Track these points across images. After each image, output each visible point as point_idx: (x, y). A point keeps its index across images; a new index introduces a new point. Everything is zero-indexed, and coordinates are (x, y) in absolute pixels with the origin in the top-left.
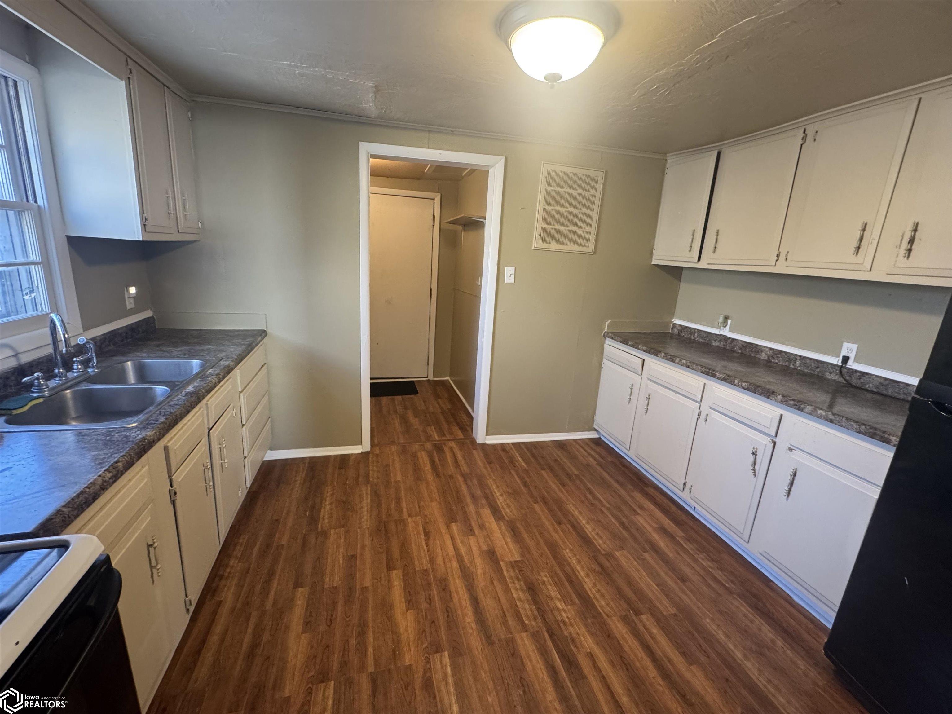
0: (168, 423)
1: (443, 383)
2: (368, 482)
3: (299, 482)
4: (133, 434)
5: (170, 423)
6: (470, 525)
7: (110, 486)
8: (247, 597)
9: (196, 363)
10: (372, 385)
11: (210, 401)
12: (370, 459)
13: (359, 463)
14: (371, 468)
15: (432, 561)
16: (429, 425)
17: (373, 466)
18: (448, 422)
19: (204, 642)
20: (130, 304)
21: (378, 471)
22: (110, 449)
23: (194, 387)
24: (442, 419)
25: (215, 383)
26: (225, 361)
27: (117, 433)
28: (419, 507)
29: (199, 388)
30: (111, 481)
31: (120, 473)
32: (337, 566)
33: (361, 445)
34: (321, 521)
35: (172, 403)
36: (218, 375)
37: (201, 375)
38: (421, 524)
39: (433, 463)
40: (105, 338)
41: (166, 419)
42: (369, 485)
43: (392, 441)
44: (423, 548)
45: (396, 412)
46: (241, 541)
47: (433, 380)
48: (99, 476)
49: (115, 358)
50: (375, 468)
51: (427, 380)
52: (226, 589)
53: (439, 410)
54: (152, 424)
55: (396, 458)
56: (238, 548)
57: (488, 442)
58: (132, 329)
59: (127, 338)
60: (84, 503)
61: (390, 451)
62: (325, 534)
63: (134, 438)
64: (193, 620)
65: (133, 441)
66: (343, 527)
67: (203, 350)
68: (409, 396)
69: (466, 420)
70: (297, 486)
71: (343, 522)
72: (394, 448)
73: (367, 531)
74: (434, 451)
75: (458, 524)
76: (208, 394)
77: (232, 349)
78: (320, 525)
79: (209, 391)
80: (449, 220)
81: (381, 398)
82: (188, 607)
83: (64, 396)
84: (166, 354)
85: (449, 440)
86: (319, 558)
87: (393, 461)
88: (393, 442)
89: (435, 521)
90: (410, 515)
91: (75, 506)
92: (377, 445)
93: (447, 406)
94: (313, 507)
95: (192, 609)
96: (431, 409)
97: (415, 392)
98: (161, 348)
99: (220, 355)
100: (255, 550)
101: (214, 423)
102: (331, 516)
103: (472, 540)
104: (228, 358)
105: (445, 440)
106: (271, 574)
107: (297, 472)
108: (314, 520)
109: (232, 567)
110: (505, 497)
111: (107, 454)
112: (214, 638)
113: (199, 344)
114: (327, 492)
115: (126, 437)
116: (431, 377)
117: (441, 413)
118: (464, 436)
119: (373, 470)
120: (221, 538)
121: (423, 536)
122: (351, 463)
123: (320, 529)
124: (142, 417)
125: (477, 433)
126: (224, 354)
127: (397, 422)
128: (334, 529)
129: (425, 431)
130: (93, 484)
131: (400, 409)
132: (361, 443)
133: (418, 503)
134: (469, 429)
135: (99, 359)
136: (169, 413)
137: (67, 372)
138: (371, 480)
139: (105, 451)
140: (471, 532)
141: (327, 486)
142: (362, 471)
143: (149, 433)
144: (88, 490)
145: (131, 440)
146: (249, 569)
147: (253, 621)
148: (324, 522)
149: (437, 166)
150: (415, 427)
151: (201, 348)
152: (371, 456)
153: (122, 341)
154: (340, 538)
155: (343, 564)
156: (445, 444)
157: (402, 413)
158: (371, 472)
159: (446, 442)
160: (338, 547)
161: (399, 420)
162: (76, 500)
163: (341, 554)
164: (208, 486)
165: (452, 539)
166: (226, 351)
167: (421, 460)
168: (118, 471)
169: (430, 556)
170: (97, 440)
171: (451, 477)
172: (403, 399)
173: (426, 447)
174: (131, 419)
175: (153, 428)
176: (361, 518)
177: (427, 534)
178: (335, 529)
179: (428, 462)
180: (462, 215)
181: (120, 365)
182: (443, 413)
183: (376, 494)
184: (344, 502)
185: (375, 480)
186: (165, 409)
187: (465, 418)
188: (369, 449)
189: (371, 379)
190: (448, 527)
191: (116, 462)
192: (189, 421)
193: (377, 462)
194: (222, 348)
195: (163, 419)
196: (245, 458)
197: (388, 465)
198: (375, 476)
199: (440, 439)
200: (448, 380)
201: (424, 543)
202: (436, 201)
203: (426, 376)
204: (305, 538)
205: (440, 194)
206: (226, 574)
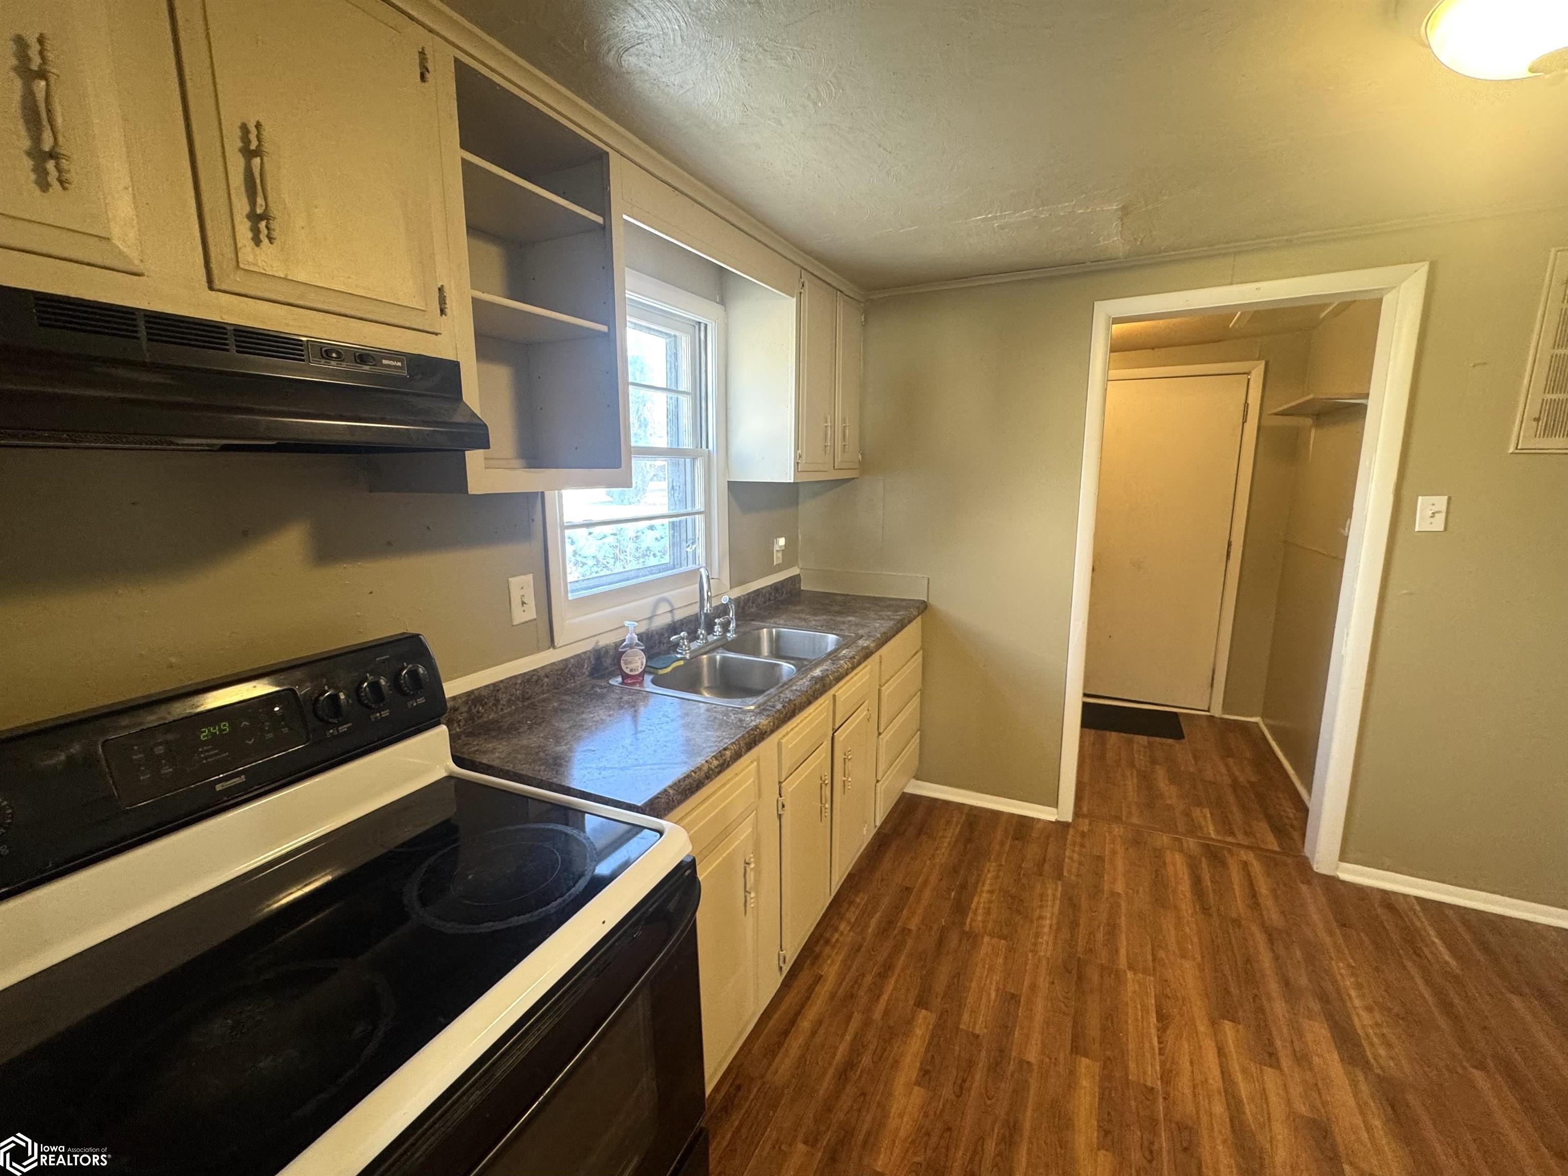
0: (784, 713)
1: (1244, 728)
2: (1060, 876)
3: (949, 839)
4: (748, 719)
5: (786, 714)
6: (1271, 1043)
7: (716, 777)
8: (852, 987)
9: (831, 639)
10: (1085, 706)
11: (839, 692)
12: (1069, 837)
13: (1048, 837)
14: (1067, 854)
15: (1167, 1077)
16: (1199, 805)
17: (1073, 851)
18: (1244, 808)
19: (793, 1022)
20: (777, 558)
21: (1081, 863)
22: (724, 731)
23: (821, 671)
24: (1231, 799)
25: (847, 669)
26: (866, 640)
27: (734, 714)
28: (1154, 960)
29: (826, 672)
30: (717, 770)
31: (726, 763)
32: (984, 1001)
33: (1057, 807)
34: (971, 915)
35: (794, 688)
36: (853, 657)
37: (833, 656)
38: (1153, 994)
39: (1197, 881)
40: (749, 599)
41: (784, 707)
42: (1060, 883)
43: (1116, 817)
44: (1151, 1042)
45: (1132, 765)
46: (858, 900)
47: (1222, 719)
48: (707, 762)
49: (753, 623)
50: (1076, 856)
51: (1207, 716)
52: (829, 962)
53: (1227, 780)
54: (767, 710)
55: (1120, 850)
56: (852, 909)
57: (1344, 876)
58: (776, 588)
59: (769, 600)
60: (689, 789)
61: (1110, 832)
62: (973, 938)
63: (747, 724)
64: (787, 984)
65: (745, 728)
66: (1005, 938)
67: (844, 623)
68: (1164, 740)
69: (1291, 815)
70: (945, 845)
71: (1005, 931)
72: (1118, 830)
73: (1044, 962)
74: (1204, 859)
75: (1240, 1027)
76: (837, 682)
77: (877, 625)
78: (968, 920)
79: (838, 679)
80: (1280, 409)
81: (1108, 733)
82: (782, 965)
83: (701, 662)
84: (803, 623)
85: (1239, 845)
86: (959, 974)
87: (1114, 852)
88: (1118, 819)
89: (1184, 999)
90: (1131, 967)
91: (680, 790)
92: (1084, 816)
93: (1247, 775)
94: (963, 887)
95: (786, 969)
96: (1209, 774)
97: (1178, 735)
98: (800, 615)
99: (861, 632)
100: (873, 922)
101: (842, 722)
102: (988, 912)
103: (1270, 1077)
104: (870, 636)
105: (1231, 844)
106: (887, 968)
107: (948, 823)
108: (961, 909)
109: (842, 934)
110: (1378, 1017)
111: (719, 737)
112: (805, 1024)
113: (840, 613)
114: (989, 871)
115: (741, 720)
116: (1217, 711)
117: (1231, 786)
118: (1282, 849)
119: (1071, 858)
120: (833, 887)
121: (1153, 1019)
122: (1035, 834)
123: (967, 928)
124: (761, 699)
125: (1314, 847)
126: (866, 630)
127: (1131, 783)
128: (990, 935)
129: (1188, 815)
130: (699, 769)
131: (1141, 760)
132: (1056, 804)
133: (1153, 949)
134: (1296, 835)
135: (739, 623)
136: (787, 700)
137: (709, 634)
138: (1065, 874)
139: (718, 734)
140: (1271, 1058)
141: (989, 860)
142: (1051, 853)
143: (763, 721)
144: (693, 774)
145: (744, 725)
146: (860, 946)
147: (854, 1025)
148: (976, 919)
149: (1257, 313)
150: (1169, 802)
151: (842, 619)
152: (1071, 831)
153: (765, 603)
154: (997, 955)
155: (995, 1000)
156: (1230, 851)
157: (1143, 769)
158: (1067, 860)
159: (1235, 849)
160: (991, 969)
161: (1135, 780)
162: (682, 783)
163: (994, 983)
164: (823, 809)
165: (1221, 1052)
166: (869, 627)
167: (1170, 869)
168: (725, 760)
169: (1163, 1064)
170: (715, 718)
171: (1237, 922)
172: (1149, 742)
173: (1185, 845)
174: (750, 699)
175: (768, 716)
176: (1037, 935)
177: (1162, 1017)
178: (992, 937)
179: (1186, 877)
180: (1311, 396)
181: (756, 632)
182: (1235, 785)
183: (1070, 902)
184: (1013, 897)
185: (1073, 878)
186: (785, 694)
187: (1289, 810)
188: (1070, 820)
189: (1085, 695)
190: (1213, 1023)
191: (725, 749)
192: (810, 714)
193: (1082, 845)
194: (867, 621)
195: (779, 706)
196: (878, 781)
197: (1100, 859)
198: (1074, 870)
199: (1220, 838)
200: (1257, 723)
201: (1153, 1031)
202: (1253, 377)
203: (1206, 708)
204: (943, 931)
205: (1263, 362)
206: (834, 940)
